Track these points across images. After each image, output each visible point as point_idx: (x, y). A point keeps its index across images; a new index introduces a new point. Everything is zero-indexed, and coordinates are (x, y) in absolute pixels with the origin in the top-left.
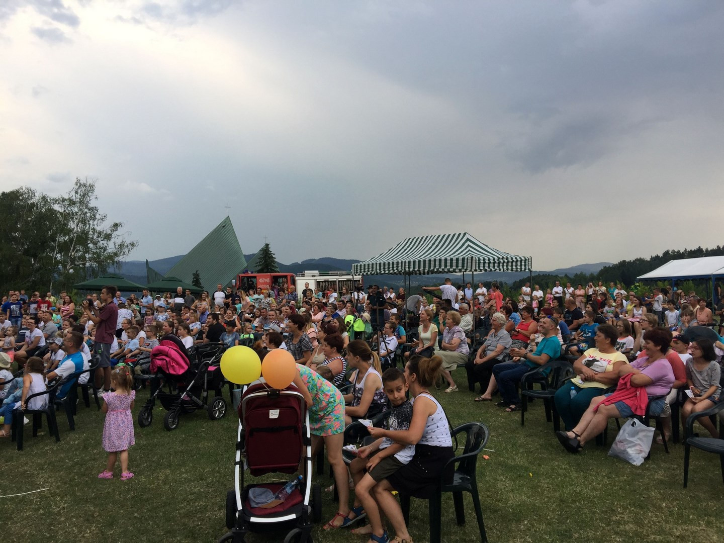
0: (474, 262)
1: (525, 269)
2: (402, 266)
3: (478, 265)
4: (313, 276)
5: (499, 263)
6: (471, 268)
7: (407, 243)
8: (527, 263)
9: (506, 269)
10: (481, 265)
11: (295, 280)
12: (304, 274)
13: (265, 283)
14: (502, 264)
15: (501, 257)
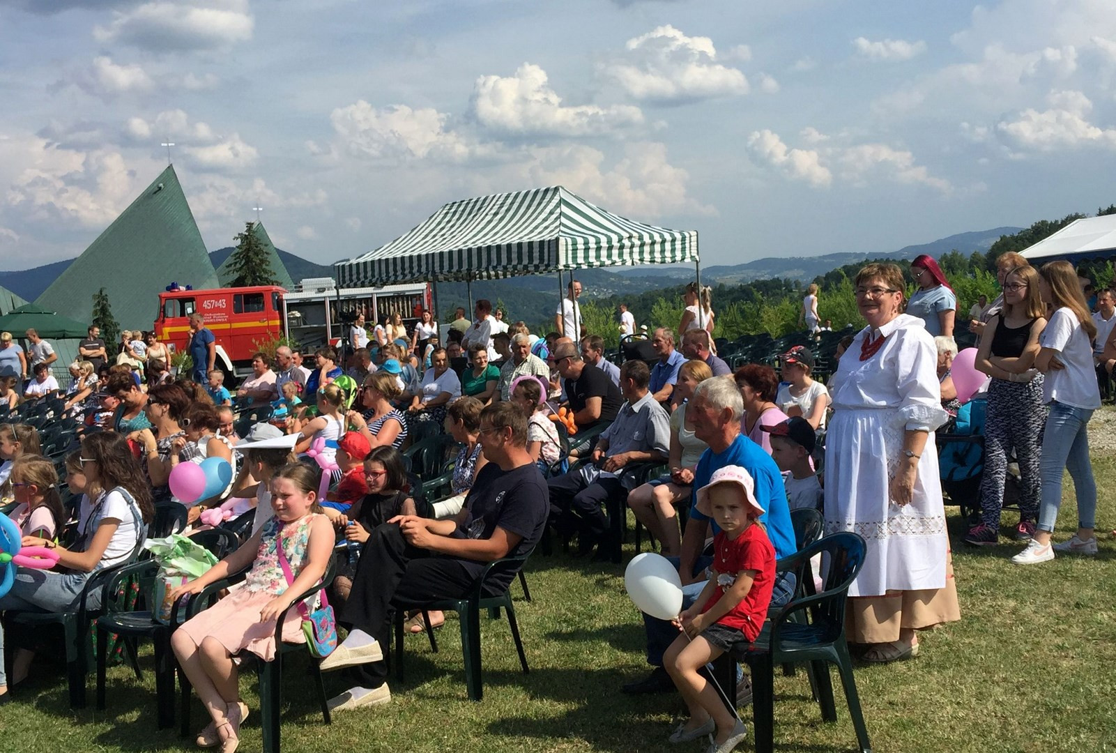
0: (562, 249)
3: (573, 254)
4: (321, 290)
5: (622, 247)
6: (557, 262)
7: (447, 213)
8: (687, 245)
9: (640, 260)
10: (578, 255)
11: (282, 300)
12: (301, 287)
13: (217, 310)
14: (628, 250)
15: (628, 236)
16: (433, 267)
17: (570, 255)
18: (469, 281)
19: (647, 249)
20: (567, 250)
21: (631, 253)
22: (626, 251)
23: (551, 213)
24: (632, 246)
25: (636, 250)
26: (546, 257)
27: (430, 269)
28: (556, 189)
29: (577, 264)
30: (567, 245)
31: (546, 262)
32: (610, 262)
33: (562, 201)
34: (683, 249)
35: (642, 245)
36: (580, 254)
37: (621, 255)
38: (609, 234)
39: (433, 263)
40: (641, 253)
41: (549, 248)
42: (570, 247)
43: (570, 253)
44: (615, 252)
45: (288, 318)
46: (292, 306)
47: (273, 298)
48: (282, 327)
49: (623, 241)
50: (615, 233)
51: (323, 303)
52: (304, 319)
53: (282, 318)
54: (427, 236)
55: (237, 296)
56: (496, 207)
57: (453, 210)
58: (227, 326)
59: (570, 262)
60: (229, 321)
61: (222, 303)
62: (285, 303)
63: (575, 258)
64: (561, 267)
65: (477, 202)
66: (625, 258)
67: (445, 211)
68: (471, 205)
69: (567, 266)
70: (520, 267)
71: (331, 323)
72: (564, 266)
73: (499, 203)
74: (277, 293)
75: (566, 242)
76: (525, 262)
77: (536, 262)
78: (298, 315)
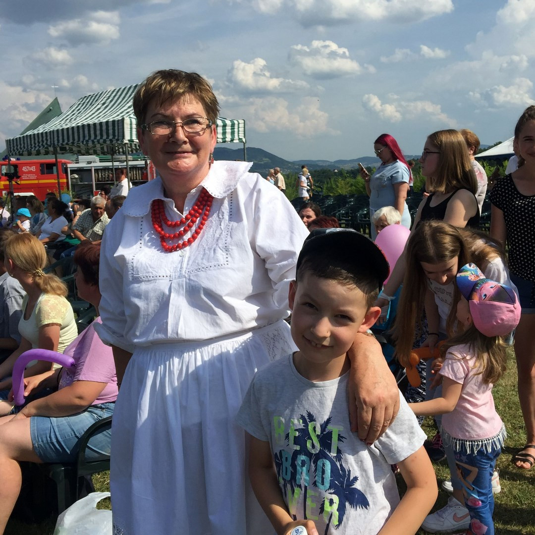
0: (127, 127)
1: (232, 140)
2: (50, 138)
4: (89, 163)
6: (123, 137)
7: (79, 104)
8: (236, 130)
11: (67, 167)
12: (78, 160)
13: (30, 172)
17: (134, 133)
20: (131, 128)
26: (116, 134)
30: (131, 124)
31: (116, 138)
34: (233, 133)
39: (54, 137)
41: (118, 126)
42: (134, 126)
43: (134, 130)
45: (71, 178)
46: (73, 172)
47: (62, 166)
48: (68, 183)
51: (90, 170)
52: (81, 179)
53: (67, 178)
54: (63, 119)
55: (42, 165)
56: (106, 99)
57: (83, 102)
58: (36, 182)
59: (134, 138)
60: (37, 179)
61: (33, 169)
62: (69, 169)
64: (126, 141)
65: (97, 95)
67: (79, 103)
68: (93, 98)
69: (131, 141)
70: (101, 141)
71: (95, 181)
72: (129, 141)
73: (108, 96)
74: (65, 164)
75: (131, 122)
76: (105, 137)
77: (111, 137)
78: (77, 176)
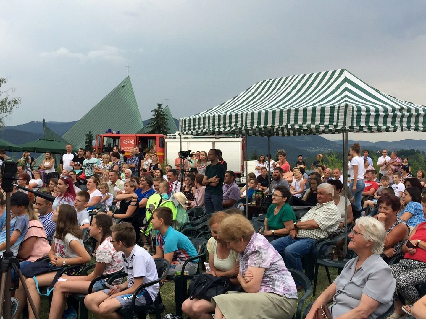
0: (349, 113)
3: (357, 118)
4: (186, 138)
5: (395, 116)
6: (345, 124)
7: (258, 87)
9: (407, 128)
10: (361, 120)
11: (165, 142)
14: (399, 119)
15: (399, 107)
16: (246, 123)
17: (355, 120)
18: (269, 136)
19: (413, 119)
20: (353, 115)
21: (401, 122)
22: (398, 120)
23: (338, 87)
24: (403, 116)
25: (405, 119)
26: (335, 120)
27: (244, 124)
28: (342, 71)
29: (360, 127)
30: (353, 111)
31: (335, 124)
32: (384, 127)
33: (346, 80)
35: (410, 116)
36: (363, 119)
37: (393, 123)
38: (385, 105)
39: (246, 120)
40: (409, 122)
41: (338, 112)
42: (356, 113)
43: (355, 117)
44: (389, 120)
47: (160, 140)
48: (164, 157)
49: (396, 112)
50: (390, 105)
53: (164, 152)
54: (243, 102)
57: (263, 85)
59: (355, 125)
61: (133, 141)
63: (358, 122)
64: (348, 128)
65: (280, 80)
66: (396, 125)
68: (276, 82)
69: (352, 127)
72: (350, 127)
73: (297, 81)
74: (162, 138)
75: (353, 109)
76: (318, 123)
77: (326, 123)
